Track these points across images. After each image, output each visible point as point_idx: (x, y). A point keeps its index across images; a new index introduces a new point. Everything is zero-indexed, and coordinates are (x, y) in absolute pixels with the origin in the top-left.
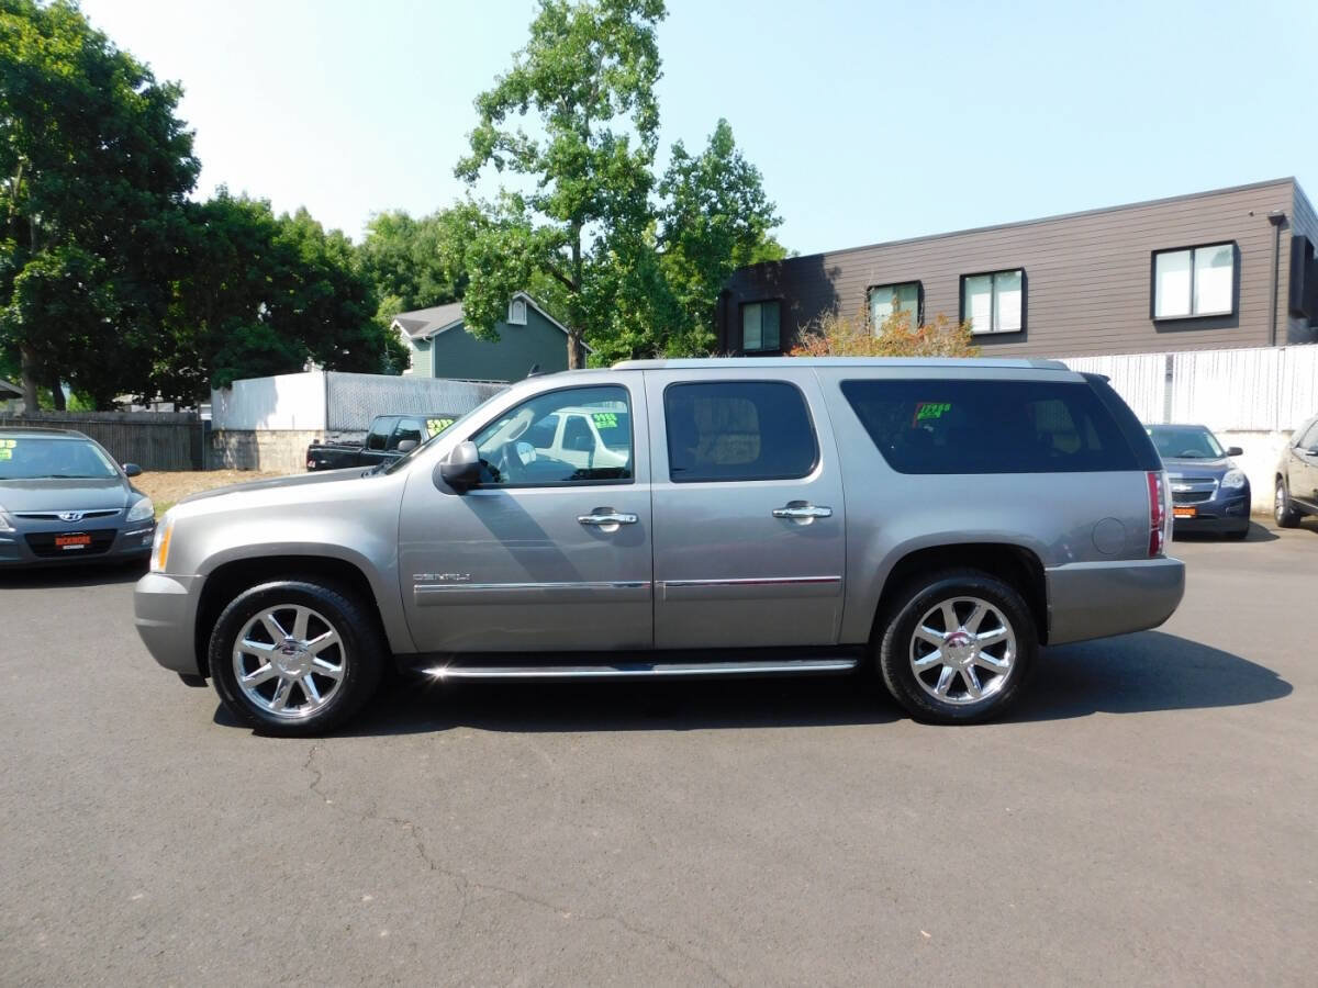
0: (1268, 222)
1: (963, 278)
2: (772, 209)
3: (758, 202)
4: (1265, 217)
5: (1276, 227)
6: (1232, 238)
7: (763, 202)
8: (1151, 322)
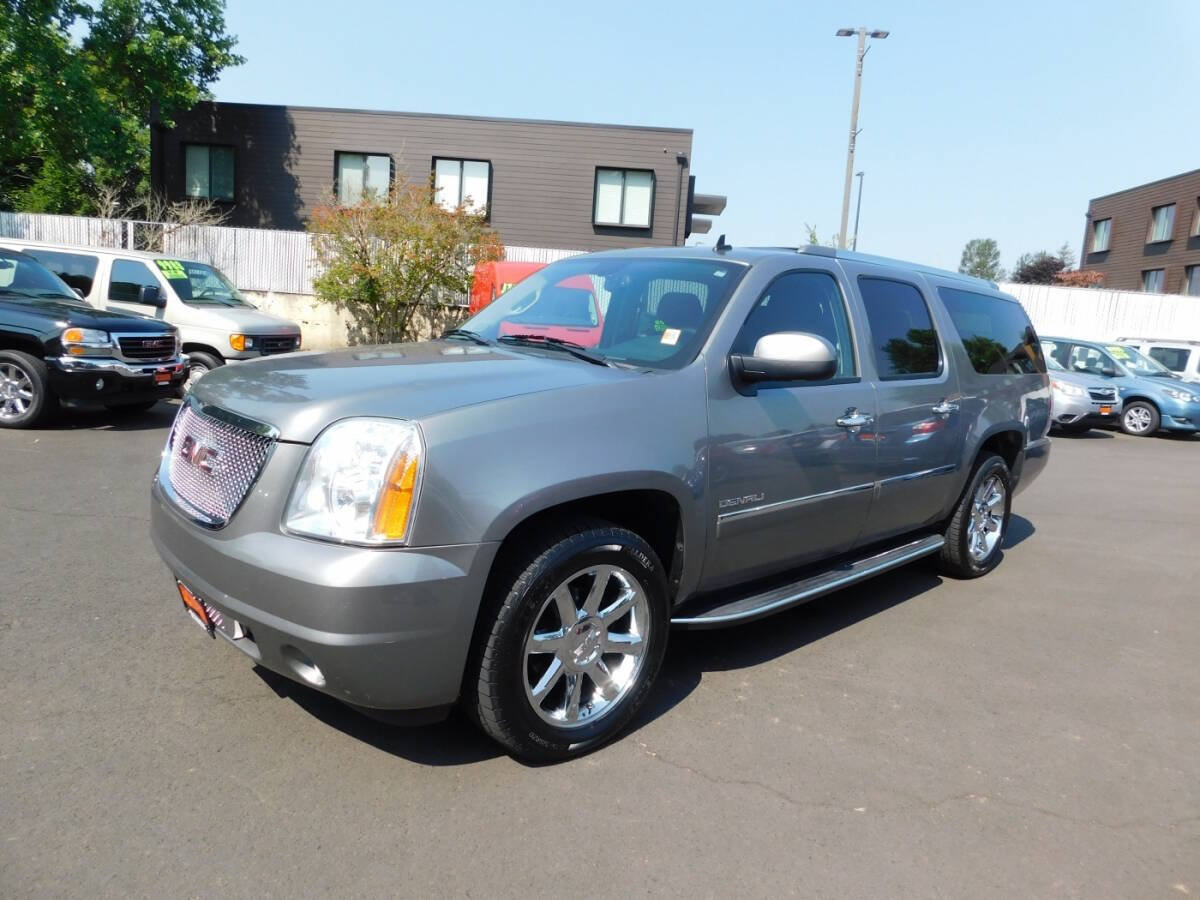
0: (675, 161)
1: (435, 159)
2: (232, 44)
3: (217, 31)
4: (675, 156)
5: (680, 166)
6: (651, 168)
7: (222, 32)
8: (591, 225)
